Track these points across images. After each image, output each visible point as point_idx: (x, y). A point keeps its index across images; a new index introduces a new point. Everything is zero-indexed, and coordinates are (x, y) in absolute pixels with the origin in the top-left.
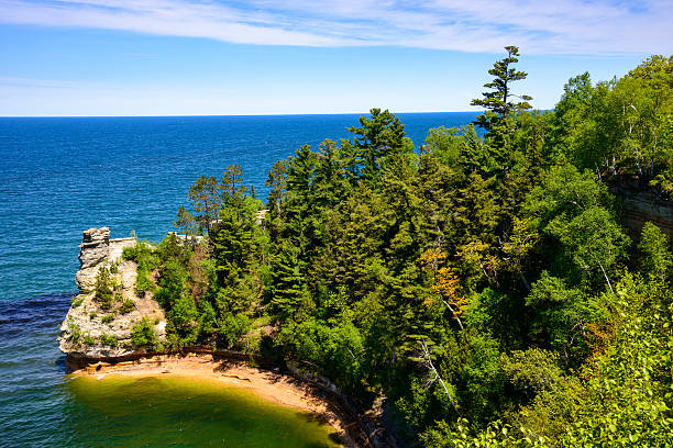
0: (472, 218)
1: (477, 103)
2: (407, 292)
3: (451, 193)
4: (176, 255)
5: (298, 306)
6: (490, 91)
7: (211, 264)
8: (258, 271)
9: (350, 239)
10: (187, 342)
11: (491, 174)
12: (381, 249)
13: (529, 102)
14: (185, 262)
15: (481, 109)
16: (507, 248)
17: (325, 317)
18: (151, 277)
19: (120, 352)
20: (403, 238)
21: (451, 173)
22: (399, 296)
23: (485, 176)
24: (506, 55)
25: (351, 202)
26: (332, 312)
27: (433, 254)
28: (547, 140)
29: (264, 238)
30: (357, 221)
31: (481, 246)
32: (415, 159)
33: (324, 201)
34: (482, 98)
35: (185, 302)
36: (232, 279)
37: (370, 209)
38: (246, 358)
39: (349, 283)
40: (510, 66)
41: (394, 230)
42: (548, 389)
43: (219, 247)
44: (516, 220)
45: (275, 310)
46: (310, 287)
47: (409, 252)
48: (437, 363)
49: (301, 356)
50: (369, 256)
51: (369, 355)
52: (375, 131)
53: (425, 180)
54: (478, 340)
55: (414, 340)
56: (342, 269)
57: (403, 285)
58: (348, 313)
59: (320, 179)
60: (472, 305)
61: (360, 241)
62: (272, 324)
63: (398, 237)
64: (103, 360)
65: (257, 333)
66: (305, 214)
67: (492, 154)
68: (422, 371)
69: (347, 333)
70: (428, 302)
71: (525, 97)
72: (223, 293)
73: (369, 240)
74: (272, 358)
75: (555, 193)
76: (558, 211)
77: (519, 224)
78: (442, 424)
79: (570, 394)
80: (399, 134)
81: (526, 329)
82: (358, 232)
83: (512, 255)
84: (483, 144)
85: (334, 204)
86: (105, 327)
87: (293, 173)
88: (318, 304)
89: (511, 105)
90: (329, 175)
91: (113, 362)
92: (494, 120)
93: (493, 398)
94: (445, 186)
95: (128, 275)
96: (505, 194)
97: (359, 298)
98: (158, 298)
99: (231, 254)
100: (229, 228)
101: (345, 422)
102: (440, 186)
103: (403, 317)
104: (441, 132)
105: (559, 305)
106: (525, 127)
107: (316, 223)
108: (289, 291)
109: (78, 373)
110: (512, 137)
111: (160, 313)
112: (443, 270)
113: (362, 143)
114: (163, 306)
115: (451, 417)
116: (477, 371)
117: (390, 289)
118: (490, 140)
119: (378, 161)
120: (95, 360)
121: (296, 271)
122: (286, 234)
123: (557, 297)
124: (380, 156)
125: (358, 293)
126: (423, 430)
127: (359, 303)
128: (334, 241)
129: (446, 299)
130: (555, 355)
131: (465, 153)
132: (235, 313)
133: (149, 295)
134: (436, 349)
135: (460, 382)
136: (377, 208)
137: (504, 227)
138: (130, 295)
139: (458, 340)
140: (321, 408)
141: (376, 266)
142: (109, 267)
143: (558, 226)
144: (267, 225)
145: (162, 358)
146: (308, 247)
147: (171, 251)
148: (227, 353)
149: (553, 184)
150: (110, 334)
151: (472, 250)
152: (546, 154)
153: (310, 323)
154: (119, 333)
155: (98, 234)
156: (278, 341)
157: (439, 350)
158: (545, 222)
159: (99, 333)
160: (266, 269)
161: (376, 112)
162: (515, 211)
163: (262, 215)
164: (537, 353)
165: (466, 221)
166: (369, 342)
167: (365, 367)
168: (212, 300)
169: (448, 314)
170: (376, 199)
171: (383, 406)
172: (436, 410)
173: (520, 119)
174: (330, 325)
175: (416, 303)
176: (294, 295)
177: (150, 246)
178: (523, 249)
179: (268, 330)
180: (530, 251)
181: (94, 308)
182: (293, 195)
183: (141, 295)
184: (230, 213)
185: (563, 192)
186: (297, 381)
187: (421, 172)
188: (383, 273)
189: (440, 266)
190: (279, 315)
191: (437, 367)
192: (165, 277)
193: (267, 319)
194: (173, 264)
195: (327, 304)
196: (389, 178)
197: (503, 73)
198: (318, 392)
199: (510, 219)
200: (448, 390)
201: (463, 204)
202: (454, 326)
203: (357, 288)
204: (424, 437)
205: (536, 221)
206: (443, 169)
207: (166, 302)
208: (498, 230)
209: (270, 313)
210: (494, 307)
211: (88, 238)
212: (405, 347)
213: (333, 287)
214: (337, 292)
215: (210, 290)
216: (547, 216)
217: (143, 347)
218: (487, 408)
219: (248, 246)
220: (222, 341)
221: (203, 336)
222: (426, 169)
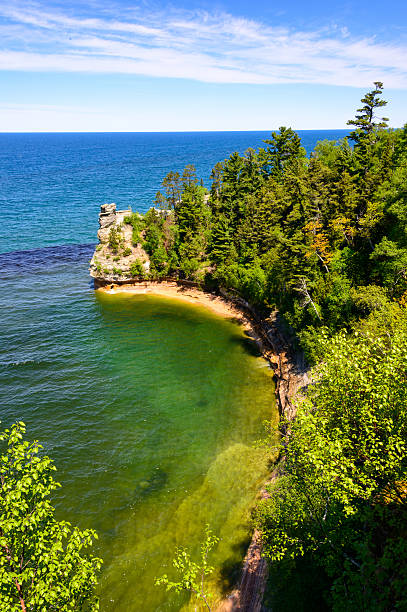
0: (341, 201)
1: (351, 123)
2: (295, 249)
3: (329, 185)
4: (155, 222)
5: (228, 255)
6: (361, 114)
7: (176, 228)
8: (204, 233)
9: (261, 214)
10: (162, 275)
11: (356, 173)
12: (280, 221)
13: (387, 123)
14: (160, 226)
15: (353, 127)
16: (362, 222)
17: (244, 263)
18: (140, 235)
19: (124, 279)
20: (295, 214)
21: (329, 171)
22: (290, 251)
23: (352, 174)
24: (374, 88)
25: (263, 190)
26: (248, 260)
27: (313, 225)
28: (396, 149)
29: (208, 212)
30: (266, 203)
31: (345, 220)
32: (306, 161)
33: (246, 189)
34: (355, 119)
35: (160, 250)
36: (188, 238)
37: (275, 195)
38: (196, 285)
39: (260, 241)
40: (376, 97)
41: (290, 209)
42: (378, 310)
43: (181, 217)
44: (370, 204)
45: (214, 258)
46: (235, 244)
47: (298, 223)
48: (310, 292)
49: (229, 285)
50: (273, 225)
51: (269, 287)
52: (281, 142)
53: (312, 176)
54: (337, 279)
55: (297, 278)
56: (256, 233)
57: (293, 244)
58: (258, 261)
59: (244, 175)
60: (336, 258)
61: (268, 216)
62: (212, 265)
63: (291, 213)
64: (115, 283)
65: (203, 271)
66: (234, 198)
67: (358, 159)
68: (301, 297)
69: (257, 273)
70: (308, 255)
71: (384, 119)
72: (183, 246)
73: (274, 215)
74: (212, 286)
75: (398, 186)
76: (398, 198)
77: (371, 206)
78: (310, 328)
79: (392, 313)
80: (297, 145)
81: (368, 273)
82: (266, 209)
83: (364, 227)
84: (353, 152)
85: (253, 191)
86: (115, 263)
87: (227, 171)
88: (240, 255)
89: (374, 124)
90: (250, 172)
91: (120, 284)
92: (361, 135)
93: (343, 314)
94: (325, 181)
95: (127, 233)
96: (364, 186)
97: (265, 252)
98: (145, 248)
99: (188, 222)
100: (186, 205)
101: (253, 324)
102: (322, 180)
103: (291, 264)
104: (326, 143)
105: (391, 259)
106: (382, 140)
107: (241, 204)
108: (222, 246)
109: (101, 289)
110: (372, 147)
111: (146, 257)
112: (319, 235)
113: (273, 151)
114: (148, 253)
115: (317, 324)
116: (336, 298)
117: (285, 246)
118: (358, 149)
119: (282, 163)
120: (110, 283)
121: (227, 233)
122: (221, 211)
123: (391, 253)
124: (283, 159)
125: (264, 248)
126: (299, 331)
127: (265, 255)
128: (251, 215)
129: (320, 253)
130: (386, 289)
131: (340, 158)
132: (190, 258)
133: (140, 246)
134: (310, 284)
135: (324, 304)
136: (279, 194)
137: (361, 208)
138: (129, 246)
139: (325, 279)
140: (240, 316)
141: (277, 232)
142: (116, 228)
143: (397, 208)
144: (210, 204)
145: (148, 283)
146: (235, 219)
147: (152, 220)
148: (185, 282)
149: (397, 180)
150: (118, 268)
151: (339, 223)
152: (394, 159)
153: (235, 266)
154: (123, 268)
155: (109, 207)
156: (215, 276)
157: (313, 284)
158: (389, 205)
159: (111, 267)
160: (209, 232)
161: (283, 129)
162: (370, 198)
163: (207, 198)
164: (374, 288)
165: (337, 204)
166: (270, 279)
167: (267, 293)
168: (176, 250)
169: (320, 263)
170: (280, 188)
171: (277, 315)
172: (308, 319)
173: (379, 134)
174: (247, 268)
175: (300, 256)
176: (225, 248)
177: (139, 216)
178: (373, 222)
179: (209, 270)
180: (377, 224)
181: (108, 252)
182: (227, 185)
183: (135, 246)
184: (187, 196)
185: (403, 185)
186: (226, 300)
187: (310, 171)
188: (281, 236)
189: (317, 232)
190: (216, 261)
191: (310, 295)
192: (148, 235)
193: (209, 262)
194: (153, 227)
195: (245, 254)
196: (288, 175)
197: (371, 101)
198: (238, 307)
199: (365, 203)
200: (316, 308)
201: (336, 192)
202: (323, 270)
203: (264, 246)
204: (299, 335)
205: (383, 204)
206: (325, 169)
207: (150, 251)
208: (357, 211)
209: (211, 259)
210: (349, 259)
211: (103, 210)
212: (291, 282)
213: (249, 244)
214: (252, 247)
215: (175, 244)
216: (391, 201)
217: (136, 277)
218: (339, 320)
219: (198, 218)
220: (182, 274)
221: (171, 271)
222: (313, 168)
